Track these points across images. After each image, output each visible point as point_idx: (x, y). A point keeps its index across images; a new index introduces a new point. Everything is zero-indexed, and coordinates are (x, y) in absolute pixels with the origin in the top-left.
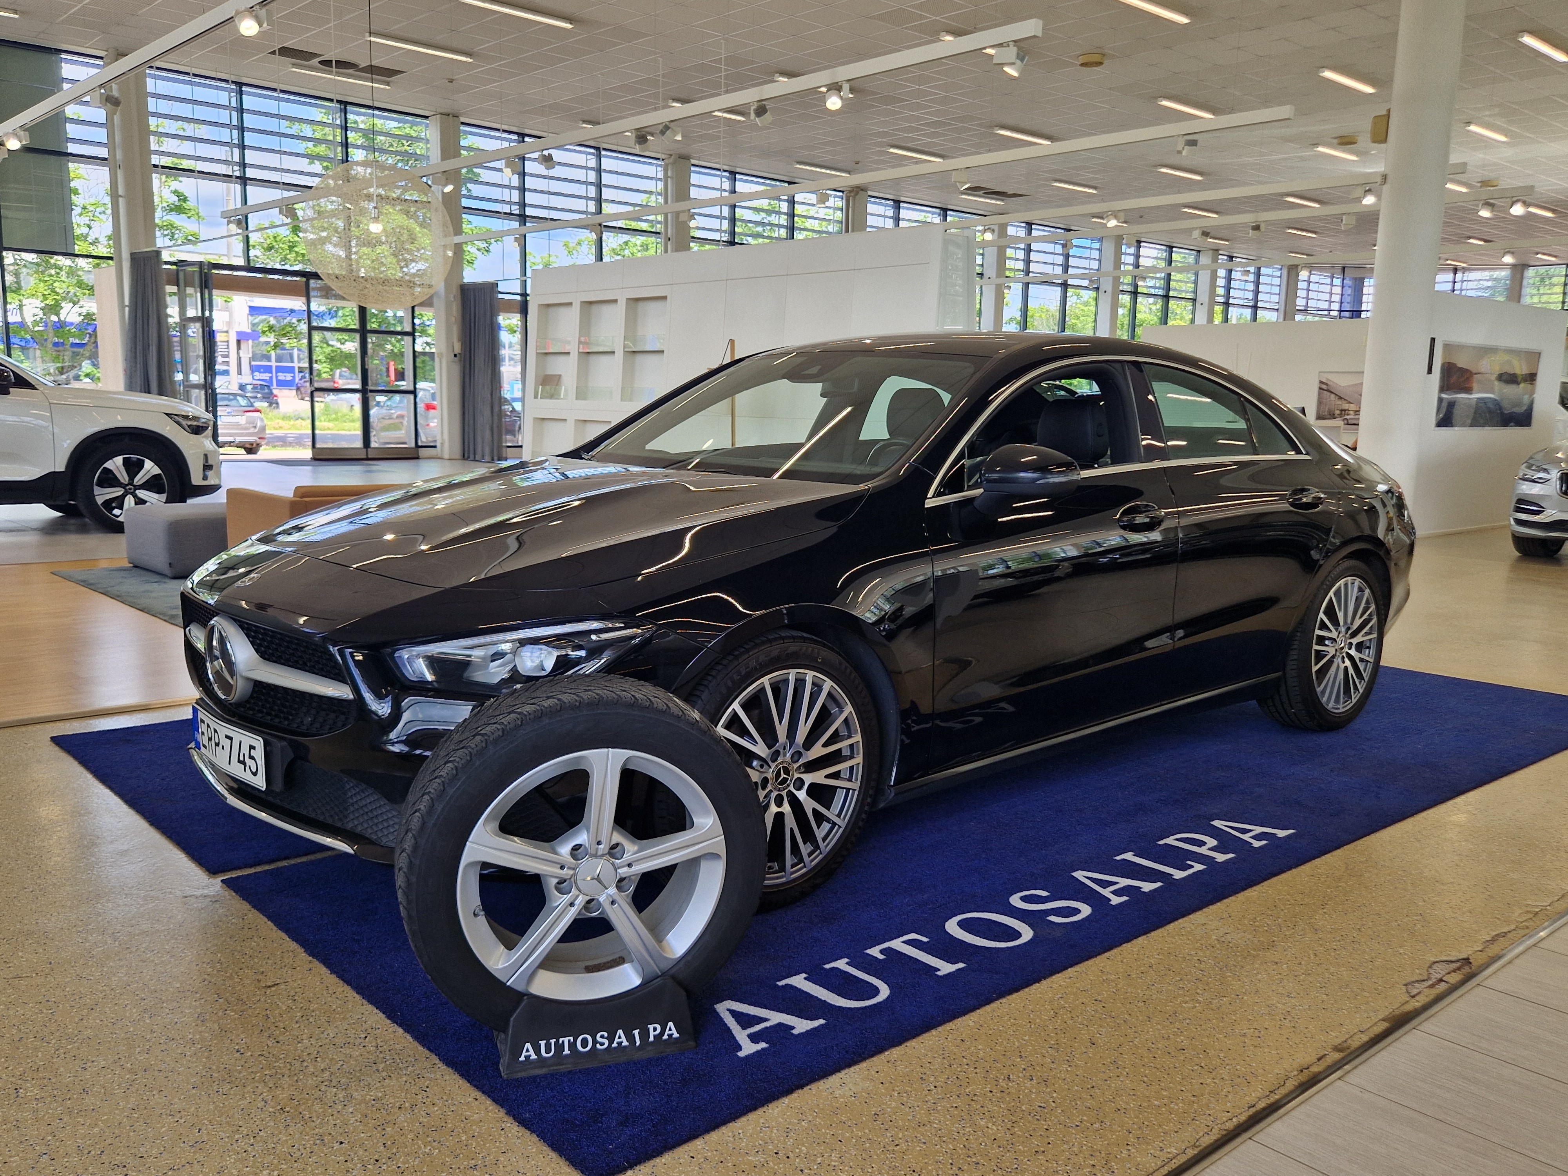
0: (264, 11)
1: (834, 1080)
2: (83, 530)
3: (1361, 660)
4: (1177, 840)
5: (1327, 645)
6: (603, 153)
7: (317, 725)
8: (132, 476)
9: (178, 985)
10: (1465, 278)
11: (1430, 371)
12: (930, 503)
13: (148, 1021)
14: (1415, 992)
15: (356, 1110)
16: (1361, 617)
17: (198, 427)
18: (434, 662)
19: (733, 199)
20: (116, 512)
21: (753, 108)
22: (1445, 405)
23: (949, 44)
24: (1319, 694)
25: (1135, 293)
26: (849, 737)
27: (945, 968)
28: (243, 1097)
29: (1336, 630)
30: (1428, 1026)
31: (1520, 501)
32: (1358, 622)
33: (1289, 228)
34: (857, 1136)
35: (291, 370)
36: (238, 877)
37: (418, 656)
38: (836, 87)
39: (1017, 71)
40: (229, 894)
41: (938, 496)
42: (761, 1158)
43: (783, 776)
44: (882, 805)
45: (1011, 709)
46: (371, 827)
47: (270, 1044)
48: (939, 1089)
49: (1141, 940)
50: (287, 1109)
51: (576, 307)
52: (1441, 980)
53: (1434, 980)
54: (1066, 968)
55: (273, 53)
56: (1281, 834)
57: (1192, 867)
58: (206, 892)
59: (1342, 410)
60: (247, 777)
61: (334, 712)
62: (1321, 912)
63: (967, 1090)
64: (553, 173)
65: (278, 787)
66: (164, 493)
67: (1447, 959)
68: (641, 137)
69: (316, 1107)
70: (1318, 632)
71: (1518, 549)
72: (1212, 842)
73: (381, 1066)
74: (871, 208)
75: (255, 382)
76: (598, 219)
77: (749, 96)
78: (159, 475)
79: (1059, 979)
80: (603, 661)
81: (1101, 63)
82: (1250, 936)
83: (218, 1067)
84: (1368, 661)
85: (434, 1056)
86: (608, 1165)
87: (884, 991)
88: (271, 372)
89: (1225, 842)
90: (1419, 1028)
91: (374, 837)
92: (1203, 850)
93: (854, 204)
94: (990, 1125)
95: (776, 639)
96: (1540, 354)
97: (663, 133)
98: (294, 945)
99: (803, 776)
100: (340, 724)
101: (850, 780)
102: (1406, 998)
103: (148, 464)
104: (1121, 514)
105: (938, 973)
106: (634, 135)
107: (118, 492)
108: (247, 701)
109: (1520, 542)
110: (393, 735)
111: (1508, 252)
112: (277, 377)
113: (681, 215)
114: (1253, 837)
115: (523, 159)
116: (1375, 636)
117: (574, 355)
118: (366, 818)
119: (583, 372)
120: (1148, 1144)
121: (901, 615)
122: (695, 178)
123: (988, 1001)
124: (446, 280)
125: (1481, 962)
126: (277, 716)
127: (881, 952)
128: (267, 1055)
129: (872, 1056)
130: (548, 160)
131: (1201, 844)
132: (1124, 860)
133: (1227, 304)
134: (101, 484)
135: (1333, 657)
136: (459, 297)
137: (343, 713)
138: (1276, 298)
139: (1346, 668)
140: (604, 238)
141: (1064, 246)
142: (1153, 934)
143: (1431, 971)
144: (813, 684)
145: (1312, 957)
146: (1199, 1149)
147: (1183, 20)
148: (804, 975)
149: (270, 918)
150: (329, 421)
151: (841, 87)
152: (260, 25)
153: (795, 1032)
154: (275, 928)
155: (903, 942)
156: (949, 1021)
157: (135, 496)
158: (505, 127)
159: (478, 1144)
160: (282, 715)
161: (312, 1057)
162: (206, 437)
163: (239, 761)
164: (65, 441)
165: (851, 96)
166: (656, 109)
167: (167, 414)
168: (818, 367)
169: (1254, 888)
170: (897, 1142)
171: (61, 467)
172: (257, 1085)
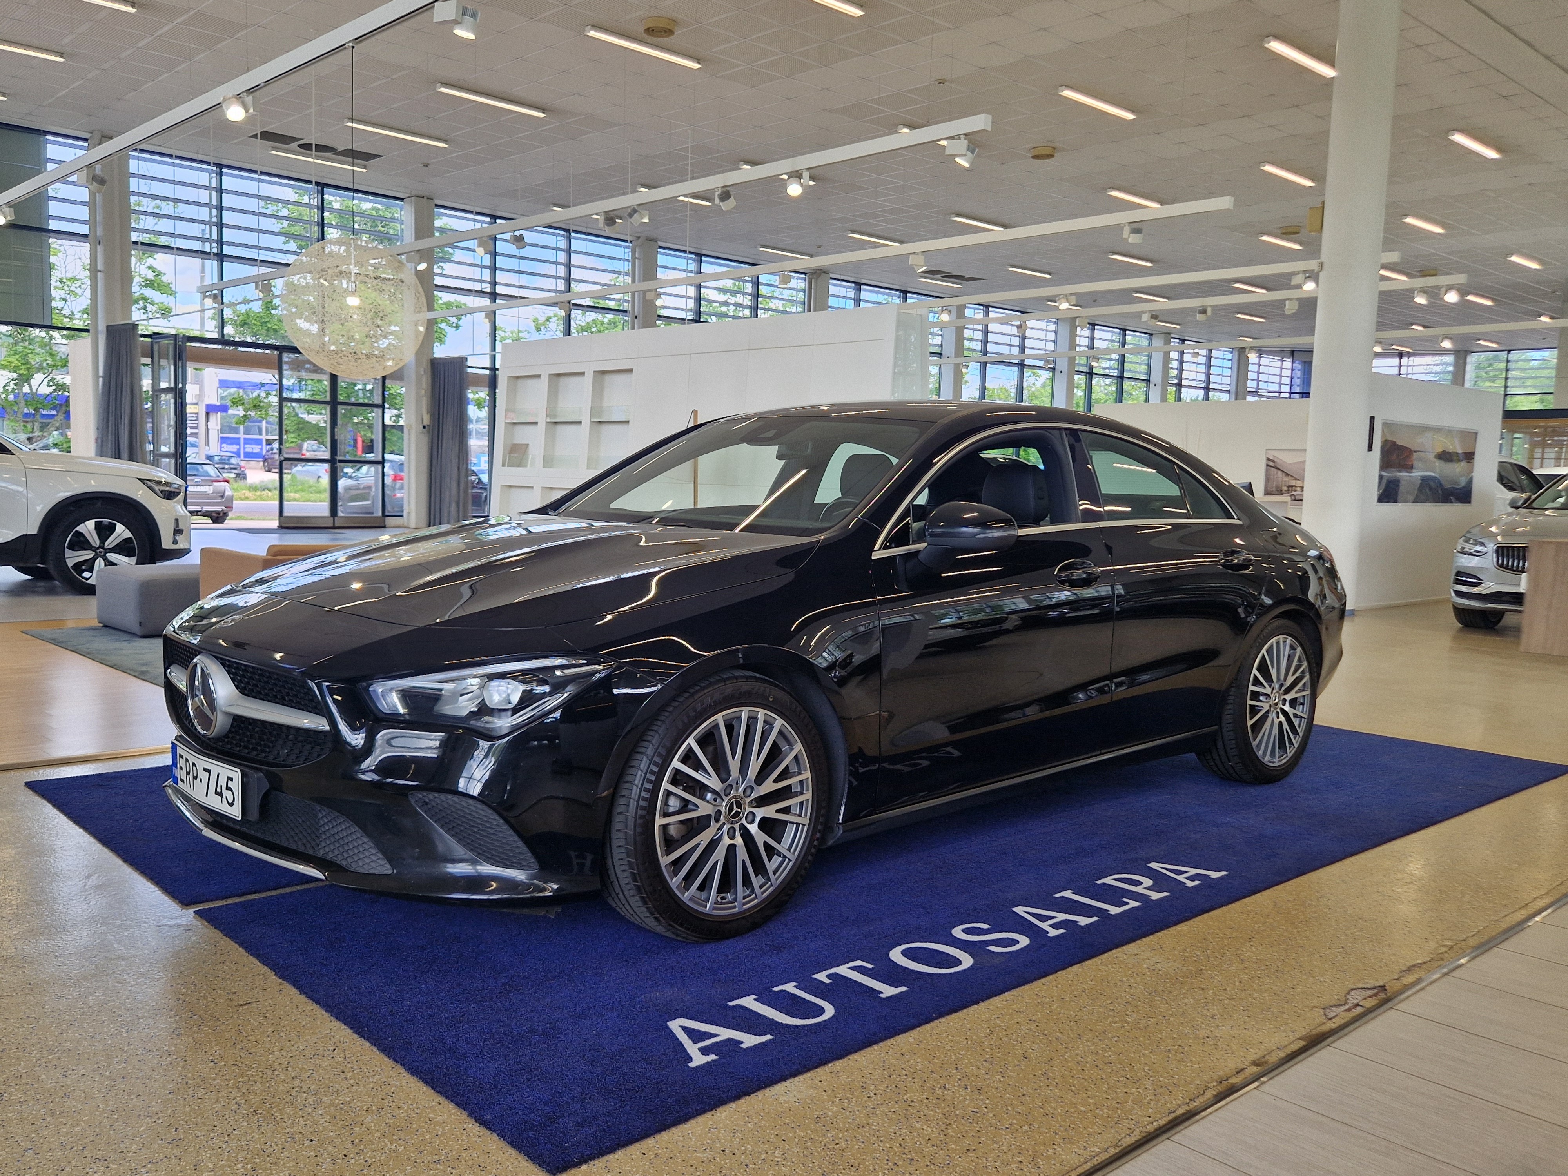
0: (251, 97)
1: (779, 1088)
2: (51, 592)
3: (1296, 716)
4: (1115, 880)
5: (1261, 701)
6: (573, 234)
7: (293, 757)
8: (103, 539)
9: (154, 1004)
10: (1410, 363)
11: (1370, 448)
12: (876, 555)
13: (125, 1035)
14: (1332, 1015)
15: (325, 1112)
16: (1293, 675)
17: (170, 492)
18: (407, 696)
19: (698, 279)
20: (86, 574)
21: (717, 193)
22: (1384, 482)
23: (906, 136)
24: (1254, 747)
25: (1090, 374)
26: (800, 773)
27: (887, 991)
28: (218, 1101)
29: (1270, 686)
30: (1340, 1044)
31: (1459, 573)
32: (1290, 680)
33: (1238, 313)
34: (799, 1135)
35: (258, 442)
36: (210, 909)
37: (391, 690)
38: (796, 175)
39: (967, 161)
40: (200, 925)
41: (884, 549)
42: (708, 1154)
43: (735, 809)
44: (831, 842)
45: (956, 753)
46: (342, 854)
47: (243, 1055)
48: (879, 1096)
49: (1076, 968)
50: (260, 1111)
51: (545, 380)
52: (1358, 1005)
53: (1351, 1005)
54: (1003, 992)
55: (255, 136)
56: (1215, 875)
57: (1128, 903)
58: (179, 921)
59: (1289, 487)
60: (223, 808)
61: (310, 743)
62: (1248, 944)
63: (905, 1097)
64: (524, 252)
65: (254, 815)
66: (134, 556)
67: (1365, 986)
68: (610, 219)
69: (288, 1110)
70: (1251, 688)
71: (1460, 620)
72: (1148, 882)
73: (349, 1075)
74: (832, 290)
75: (222, 454)
76: (567, 297)
77: (714, 182)
78: (130, 538)
79: (996, 1002)
80: (566, 695)
81: (1052, 156)
82: (1180, 966)
83: (193, 1075)
84: (1302, 717)
85: (399, 1066)
86: (563, 1160)
87: (830, 1011)
88: (238, 444)
89: (1160, 882)
90: (1333, 1045)
91: (344, 863)
92: (1139, 889)
93: (816, 286)
94: (925, 1127)
95: (729, 678)
96: (1476, 434)
97: (631, 216)
98: (265, 969)
99: (754, 810)
100: (315, 755)
101: (800, 815)
102: (1323, 1019)
103: (120, 528)
104: (1059, 570)
105: (881, 995)
106: (603, 218)
107: (88, 555)
108: (226, 736)
109: (1462, 614)
110: (364, 766)
111: (1447, 338)
112: (244, 448)
113: (648, 293)
114: (1187, 878)
115: (496, 239)
116: (1308, 692)
117: (542, 425)
118: (337, 845)
119: (550, 439)
120: (1073, 1144)
121: (851, 662)
122: (661, 259)
123: (928, 1021)
124: (417, 354)
125: (1395, 989)
126: (254, 749)
127: (828, 976)
128: (240, 1065)
129: (816, 1067)
130: (519, 241)
131: (1138, 883)
132: (1063, 897)
133: (1179, 386)
134: (72, 547)
135: (1268, 712)
136: (429, 370)
137: (319, 745)
138: (1227, 380)
139: (1280, 723)
140: (572, 316)
141: (1019, 327)
142: (1087, 962)
143: (1348, 997)
144: (765, 721)
145: (1237, 984)
146: (1119, 1149)
147: (1130, 116)
148: (754, 997)
149: (241, 945)
150: (296, 492)
151: (801, 175)
152: (247, 111)
153: (743, 1046)
154: (247, 954)
155: (850, 968)
156: (890, 1037)
157: (105, 559)
158: (479, 210)
159: (441, 1142)
160: (259, 748)
161: (283, 1066)
162: (178, 502)
163: (216, 793)
164: (38, 505)
165: (811, 183)
166: (624, 194)
167: (139, 479)
168: (774, 432)
169: (1186, 923)
170: (837, 1141)
171: (33, 530)
172: (230, 1090)
